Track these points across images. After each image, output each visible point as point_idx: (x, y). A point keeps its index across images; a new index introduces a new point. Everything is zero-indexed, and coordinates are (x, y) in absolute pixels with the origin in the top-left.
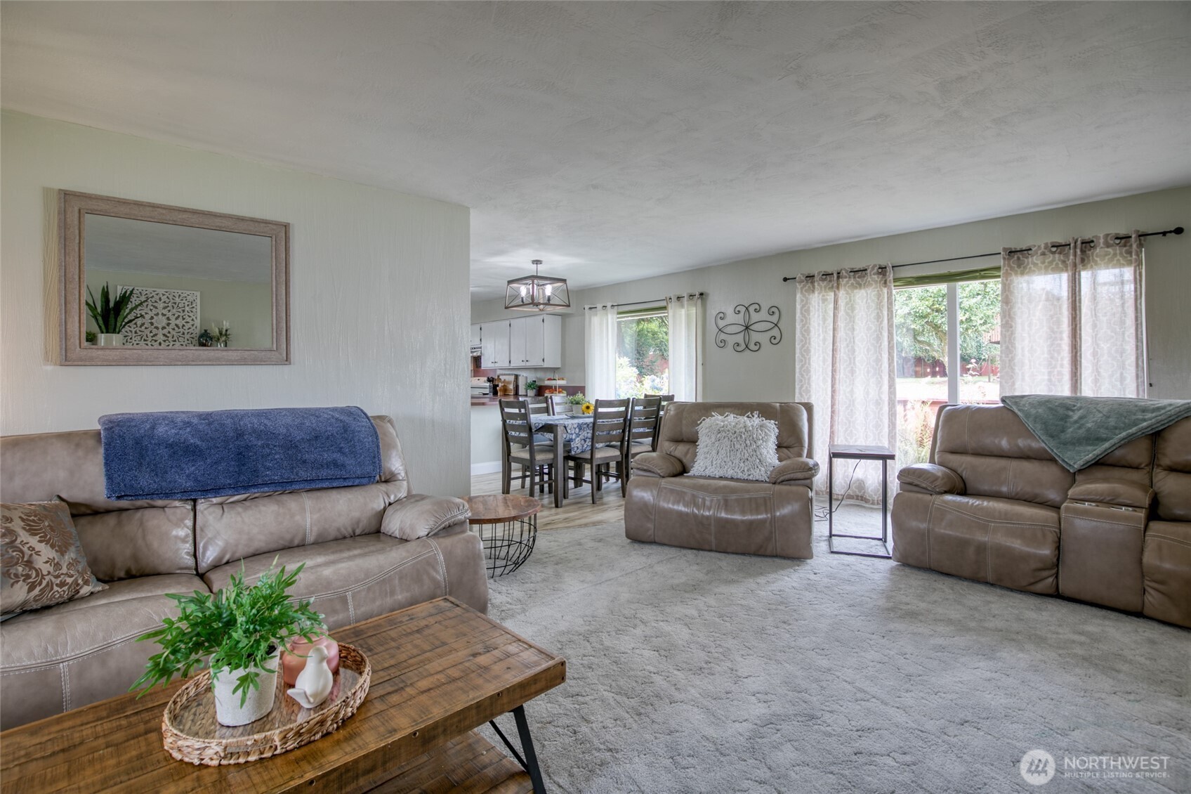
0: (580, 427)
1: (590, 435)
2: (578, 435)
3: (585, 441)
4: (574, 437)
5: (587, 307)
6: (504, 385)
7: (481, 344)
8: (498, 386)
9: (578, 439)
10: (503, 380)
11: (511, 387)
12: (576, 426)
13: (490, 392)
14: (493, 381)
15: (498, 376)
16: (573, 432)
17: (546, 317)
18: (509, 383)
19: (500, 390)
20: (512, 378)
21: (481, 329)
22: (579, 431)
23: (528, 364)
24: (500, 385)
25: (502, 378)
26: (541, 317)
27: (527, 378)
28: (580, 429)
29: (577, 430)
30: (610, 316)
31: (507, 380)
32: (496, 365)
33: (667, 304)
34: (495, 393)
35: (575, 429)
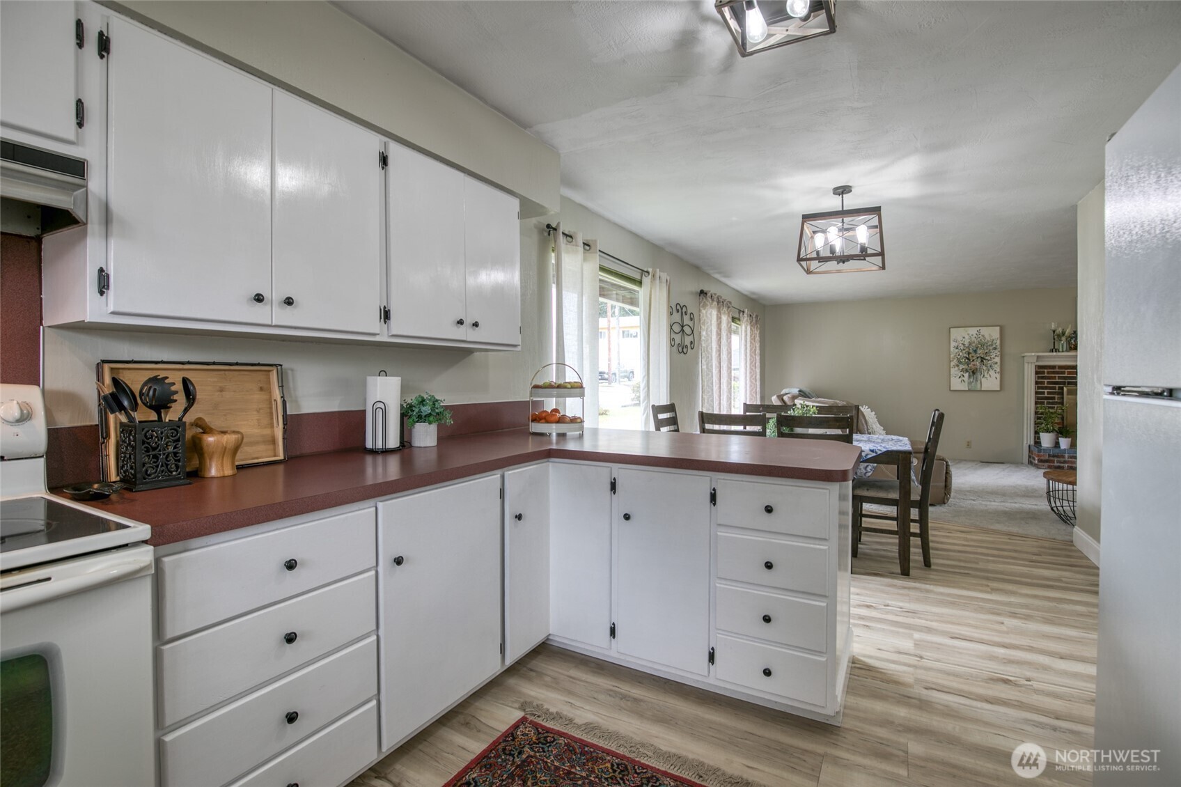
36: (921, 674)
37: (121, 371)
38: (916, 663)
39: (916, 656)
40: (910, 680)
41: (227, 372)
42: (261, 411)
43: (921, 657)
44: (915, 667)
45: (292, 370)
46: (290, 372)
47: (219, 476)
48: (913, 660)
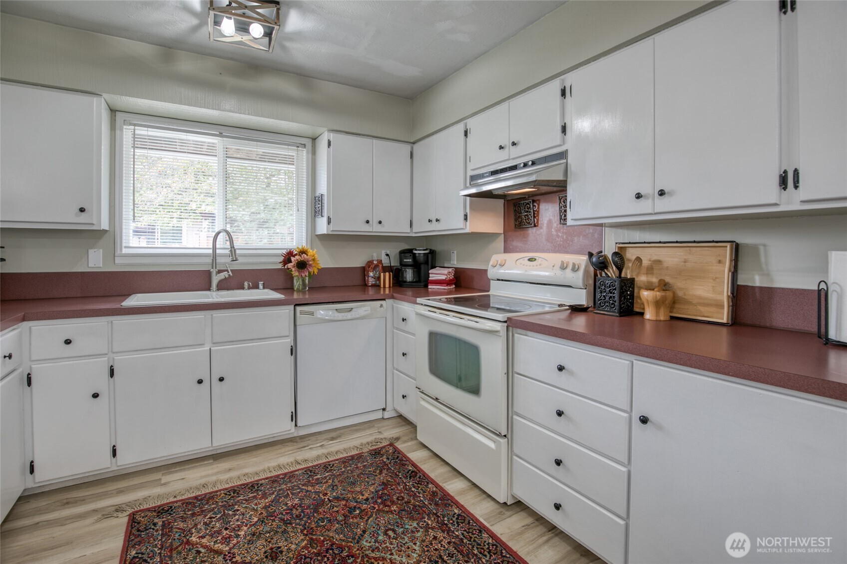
19: (653, 300)
37: (627, 248)
41: (691, 248)
42: (717, 280)
45: (765, 245)
46: (762, 248)
47: (653, 319)
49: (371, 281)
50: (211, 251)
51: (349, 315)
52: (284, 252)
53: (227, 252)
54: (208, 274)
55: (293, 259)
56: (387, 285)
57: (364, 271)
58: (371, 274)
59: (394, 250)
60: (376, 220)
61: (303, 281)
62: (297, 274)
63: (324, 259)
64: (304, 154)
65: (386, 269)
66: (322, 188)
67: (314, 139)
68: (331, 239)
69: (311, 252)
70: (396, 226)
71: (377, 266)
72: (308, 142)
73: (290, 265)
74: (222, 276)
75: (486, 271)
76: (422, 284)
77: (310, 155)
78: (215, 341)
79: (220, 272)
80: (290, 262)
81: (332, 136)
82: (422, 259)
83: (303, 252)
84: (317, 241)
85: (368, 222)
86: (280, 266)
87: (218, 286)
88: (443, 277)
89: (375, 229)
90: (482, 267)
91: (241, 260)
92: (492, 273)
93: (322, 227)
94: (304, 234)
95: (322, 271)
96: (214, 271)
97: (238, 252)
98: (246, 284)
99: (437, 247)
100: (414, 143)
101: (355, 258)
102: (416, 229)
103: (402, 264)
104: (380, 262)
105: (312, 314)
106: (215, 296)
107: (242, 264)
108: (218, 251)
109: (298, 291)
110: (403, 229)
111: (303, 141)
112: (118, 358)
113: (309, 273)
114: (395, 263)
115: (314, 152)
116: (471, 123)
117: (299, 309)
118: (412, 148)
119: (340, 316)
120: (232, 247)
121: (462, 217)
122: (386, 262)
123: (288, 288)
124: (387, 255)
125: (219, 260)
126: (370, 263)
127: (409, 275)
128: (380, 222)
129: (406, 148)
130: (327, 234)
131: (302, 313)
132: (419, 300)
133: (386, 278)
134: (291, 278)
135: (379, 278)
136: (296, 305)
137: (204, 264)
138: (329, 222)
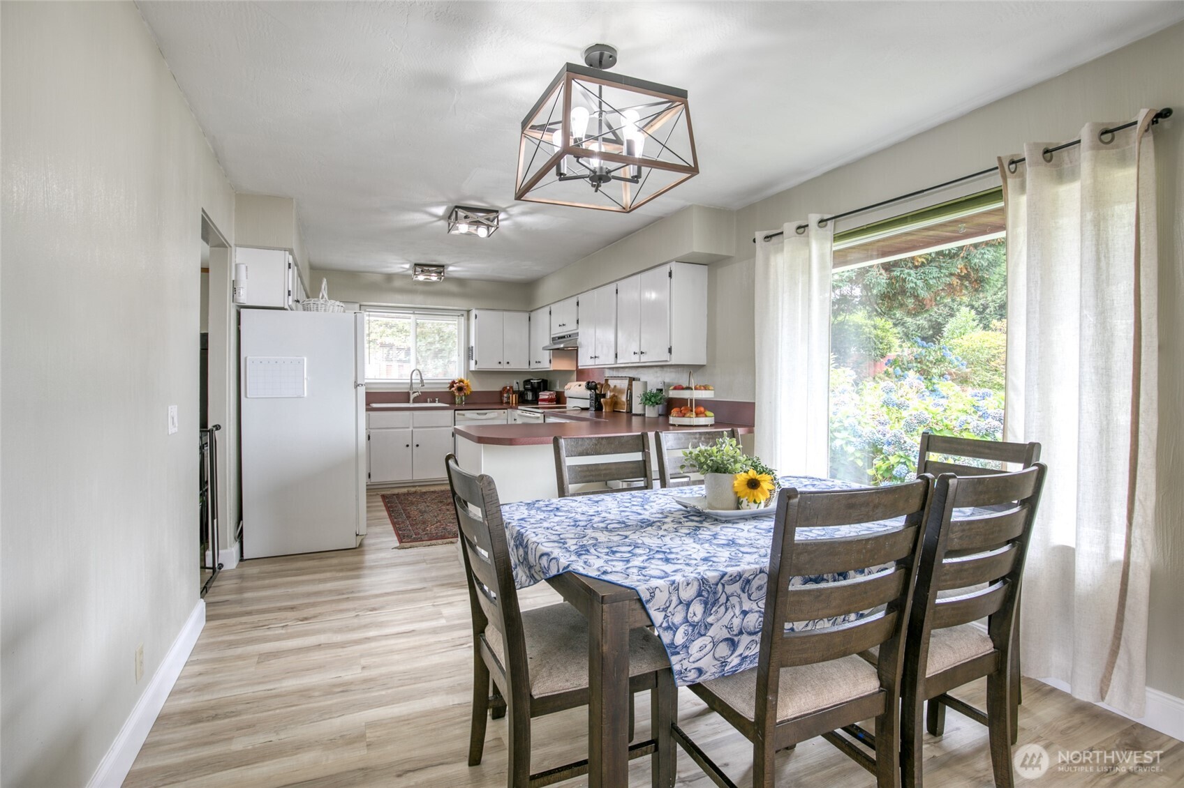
0: (709, 593)
1: (754, 620)
2: (700, 629)
3: (733, 644)
4: (680, 639)
5: (759, 235)
6: (614, 396)
7: (578, 328)
8: (604, 396)
9: (699, 642)
10: (612, 386)
11: (624, 398)
12: (687, 594)
13: (591, 406)
14: (595, 388)
15: (607, 380)
16: (678, 619)
17: (675, 267)
18: (621, 391)
19: (606, 403)
20: (624, 384)
21: (578, 304)
22: (707, 612)
23: (644, 358)
24: (609, 394)
25: (612, 383)
26: (666, 269)
27: (645, 383)
28: (709, 606)
29: (697, 609)
30: (814, 246)
31: (618, 386)
32: (598, 361)
33: (1005, 178)
34: (599, 408)
35: (688, 605)
36: (429, 594)
38: (436, 600)
39: (438, 605)
40: (436, 590)
43: (434, 605)
44: (436, 598)
47: (605, 411)
48: (439, 601)
49: (505, 400)
50: (409, 381)
51: (484, 417)
52: (450, 381)
53: (419, 381)
54: (408, 394)
55: (455, 385)
56: (514, 402)
57: (501, 393)
58: (505, 395)
59: (521, 380)
60: (505, 362)
61: (461, 398)
62: (457, 394)
63: (475, 386)
64: (462, 320)
65: (514, 392)
66: (472, 343)
67: (469, 311)
68: (480, 374)
69: (466, 381)
70: (519, 364)
71: (509, 390)
72: (465, 313)
73: (453, 389)
74: (416, 394)
75: (564, 392)
76: (535, 401)
77: (466, 322)
78: (415, 426)
79: (414, 392)
80: (453, 387)
81: (477, 312)
82: (536, 385)
83: (461, 381)
84: (471, 374)
85: (500, 363)
86: (448, 390)
87: (413, 400)
88: (547, 397)
89: (505, 367)
90: (562, 390)
91: (426, 386)
92: (567, 394)
93: (473, 367)
94: (463, 370)
95: (472, 392)
96: (411, 392)
97: (424, 381)
98: (428, 399)
99: (549, 378)
100: (531, 311)
101: (495, 386)
102: (532, 367)
103: (526, 389)
104: (511, 387)
105: (464, 415)
106: (411, 405)
107: (426, 388)
108: (413, 381)
109: (458, 404)
110: (525, 367)
111: (462, 313)
112: (372, 431)
113: (465, 394)
114: (522, 389)
115: (468, 319)
116: (553, 307)
117: (456, 412)
118: (530, 314)
119: (480, 417)
120: (421, 379)
121: (548, 361)
122: (515, 387)
123: (453, 403)
124: (516, 384)
125: (414, 386)
126: (505, 388)
127: (530, 396)
128: (508, 363)
129: (527, 315)
130: (475, 371)
131: (458, 414)
132: (519, 407)
133: (514, 398)
134: (454, 396)
135: (509, 397)
136: (455, 410)
137: (445, 388)
138: (476, 363)
